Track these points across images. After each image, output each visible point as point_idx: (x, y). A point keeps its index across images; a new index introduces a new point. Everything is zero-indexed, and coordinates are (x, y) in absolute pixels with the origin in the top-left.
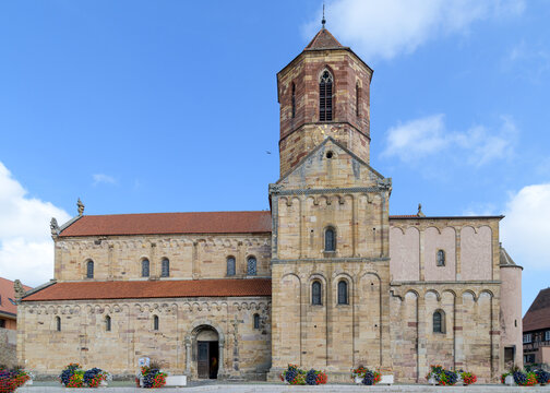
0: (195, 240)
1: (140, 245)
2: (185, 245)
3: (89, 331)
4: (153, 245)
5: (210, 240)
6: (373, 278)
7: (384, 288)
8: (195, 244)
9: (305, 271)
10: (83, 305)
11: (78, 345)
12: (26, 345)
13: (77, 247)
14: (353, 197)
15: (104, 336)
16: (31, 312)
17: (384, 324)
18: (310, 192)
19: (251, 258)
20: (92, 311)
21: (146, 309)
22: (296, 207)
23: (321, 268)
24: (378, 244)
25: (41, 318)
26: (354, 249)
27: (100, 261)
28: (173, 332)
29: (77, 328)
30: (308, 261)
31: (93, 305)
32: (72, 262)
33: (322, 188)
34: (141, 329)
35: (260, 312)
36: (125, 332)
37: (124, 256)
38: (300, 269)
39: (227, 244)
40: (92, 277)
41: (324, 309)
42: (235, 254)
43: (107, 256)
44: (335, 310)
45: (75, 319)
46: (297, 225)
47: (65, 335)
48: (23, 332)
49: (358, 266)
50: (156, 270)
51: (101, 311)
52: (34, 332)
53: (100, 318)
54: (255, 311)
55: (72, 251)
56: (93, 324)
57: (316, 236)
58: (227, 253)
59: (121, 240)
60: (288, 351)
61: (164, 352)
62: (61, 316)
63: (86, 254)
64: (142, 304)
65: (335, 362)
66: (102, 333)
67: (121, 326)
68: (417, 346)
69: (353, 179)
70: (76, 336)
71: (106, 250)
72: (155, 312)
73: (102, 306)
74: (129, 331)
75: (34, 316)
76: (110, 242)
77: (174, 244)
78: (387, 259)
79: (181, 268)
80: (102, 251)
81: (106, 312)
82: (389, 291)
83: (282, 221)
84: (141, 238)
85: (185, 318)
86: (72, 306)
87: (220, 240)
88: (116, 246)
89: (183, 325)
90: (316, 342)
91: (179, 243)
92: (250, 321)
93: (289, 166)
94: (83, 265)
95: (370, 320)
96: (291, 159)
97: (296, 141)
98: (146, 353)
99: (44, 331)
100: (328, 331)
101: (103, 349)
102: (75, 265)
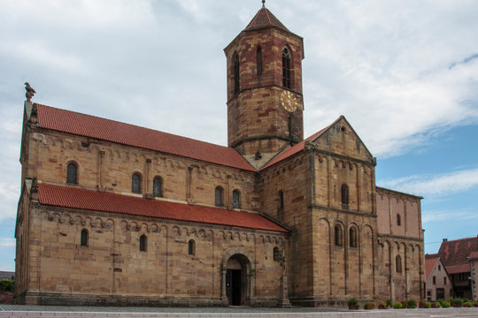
0: (189, 165)
1: (133, 158)
2: (179, 167)
3: (123, 250)
4: (149, 161)
5: (203, 168)
6: (369, 229)
7: (375, 237)
8: (190, 169)
9: (332, 217)
10: (117, 220)
11: (109, 265)
12: (43, 259)
13: (59, 145)
14: (357, 166)
15: (140, 257)
16: (51, 219)
17: (376, 264)
18: (334, 155)
19: (236, 192)
20: (128, 228)
21: (184, 233)
22: (325, 164)
23: (342, 216)
24: (370, 205)
25: (64, 228)
26: (358, 205)
27: (87, 166)
28: (208, 258)
29: (109, 245)
30: (334, 210)
31: (130, 222)
32: (51, 161)
33: (339, 153)
34: (179, 253)
35: (278, 246)
36: (163, 254)
37: (115, 166)
38: (329, 216)
39: (217, 175)
40: (76, 182)
41: (343, 249)
42: (223, 185)
43: (94, 162)
44: (349, 251)
45: (107, 234)
46: (326, 179)
47: (95, 252)
48: (39, 243)
49: (361, 218)
50: (149, 189)
51: (138, 229)
52: (53, 245)
53: (135, 236)
54: (275, 245)
55: (51, 147)
56: (128, 241)
57: (337, 191)
58: (217, 184)
59: (113, 148)
60: (322, 282)
61: (201, 279)
62: (89, 229)
63: (70, 155)
64: (181, 227)
65: (350, 292)
66: (136, 254)
67: (158, 247)
68: (390, 281)
69: (356, 153)
70: (107, 254)
71: (94, 155)
72: (192, 237)
73: (140, 223)
74: (167, 254)
75: (53, 224)
76: (101, 147)
77: (168, 165)
78: (376, 216)
79: (174, 189)
80: (89, 155)
81: (143, 231)
82: (377, 240)
83: (317, 173)
84: (136, 151)
85: (219, 246)
86: (104, 219)
87: (212, 169)
88: (107, 153)
89: (218, 253)
90: (339, 275)
91: (174, 164)
92: (270, 254)
93: (255, 115)
94: (65, 166)
95: (368, 261)
96: (258, 109)
97: (264, 96)
98: (184, 278)
99: (66, 244)
100: (346, 267)
101: (139, 271)
102: (54, 165)
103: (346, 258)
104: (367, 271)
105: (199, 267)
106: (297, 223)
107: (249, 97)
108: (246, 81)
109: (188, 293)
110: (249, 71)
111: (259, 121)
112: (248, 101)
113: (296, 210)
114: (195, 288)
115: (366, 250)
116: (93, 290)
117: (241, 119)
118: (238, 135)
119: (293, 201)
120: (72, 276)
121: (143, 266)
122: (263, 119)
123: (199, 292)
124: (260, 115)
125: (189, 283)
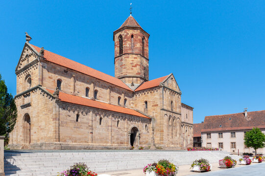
0: (108, 86)
1: (86, 80)
2: (105, 87)
7: (180, 123)
8: (109, 88)
9: (168, 114)
10: (91, 110)
11: (88, 130)
12: (60, 128)
14: (176, 94)
15: (99, 127)
16: (64, 108)
17: (180, 133)
19: (125, 99)
20: (95, 114)
23: (171, 114)
24: (179, 110)
26: (176, 110)
27: (67, 82)
28: (124, 128)
29: (88, 121)
30: (169, 111)
31: (96, 111)
33: (171, 89)
34: (114, 126)
35: (147, 124)
40: (60, 89)
41: (171, 127)
42: (121, 96)
43: (70, 80)
44: (173, 128)
45: (87, 116)
48: (59, 120)
49: (177, 115)
51: (99, 115)
52: (65, 121)
53: (98, 118)
55: (50, 71)
56: (95, 120)
57: (170, 103)
58: (119, 95)
59: (78, 74)
61: (122, 137)
62: (80, 114)
64: (115, 115)
68: (184, 140)
69: (176, 89)
70: (87, 125)
71: (69, 77)
74: (110, 126)
76: (73, 74)
77: (100, 85)
78: (181, 115)
79: (103, 96)
80: (67, 76)
83: (164, 96)
88: (75, 77)
89: (127, 126)
90: (170, 137)
91: (103, 85)
92: (144, 127)
93: (131, 66)
94: (56, 81)
95: (178, 132)
96: (132, 64)
97: (135, 58)
98: (116, 137)
99: (71, 121)
100: (172, 134)
101: (99, 134)
102: (51, 80)
103: (172, 130)
104: (178, 136)
105: (121, 132)
106: (154, 115)
107: (128, 57)
108: (127, 50)
109: (117, 143)
110: (128, 46)
111: (132, 69)
112: (127, 59)
113: (154, 110)
114: (119, 141)
115: (178, 127)
116: (82, 142)
117: (123, 67)
118: (122, 73)
119: (153, 106)
120: (73, 136)
121: (101, 132)
122: (134, 68)
123: (121, 143)
124: (133, 66)
125: (117, 139)
